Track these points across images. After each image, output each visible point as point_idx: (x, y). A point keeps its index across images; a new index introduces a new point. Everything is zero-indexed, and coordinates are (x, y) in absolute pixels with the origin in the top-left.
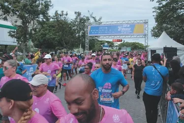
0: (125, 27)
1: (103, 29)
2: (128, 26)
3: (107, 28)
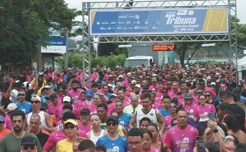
0: (182, 17)
1: (128, 19)
2: (191, 13)
3: (137, 17)
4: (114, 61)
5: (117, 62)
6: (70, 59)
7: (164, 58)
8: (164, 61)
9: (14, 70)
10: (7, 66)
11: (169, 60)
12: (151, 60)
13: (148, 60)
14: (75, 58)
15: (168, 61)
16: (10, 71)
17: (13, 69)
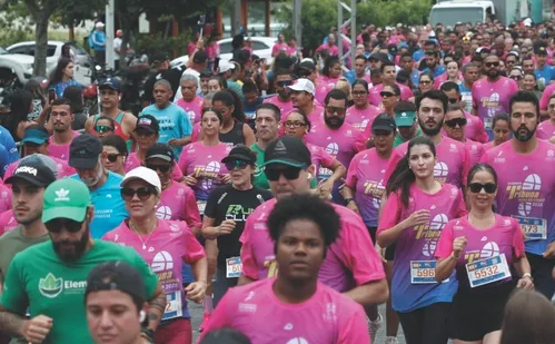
4: (405, 13)
5: (411, 13)
6: (305, 8)
7: (519, 4)
8: (518, 11)
9: (180, 31)
10: (164, 23)
11: (529, 8)
12: (489, 10)
13: (481, 9)
14: (317, 6)
15: (527, 11)
16: (170, 34)
17: (176, 28)
